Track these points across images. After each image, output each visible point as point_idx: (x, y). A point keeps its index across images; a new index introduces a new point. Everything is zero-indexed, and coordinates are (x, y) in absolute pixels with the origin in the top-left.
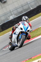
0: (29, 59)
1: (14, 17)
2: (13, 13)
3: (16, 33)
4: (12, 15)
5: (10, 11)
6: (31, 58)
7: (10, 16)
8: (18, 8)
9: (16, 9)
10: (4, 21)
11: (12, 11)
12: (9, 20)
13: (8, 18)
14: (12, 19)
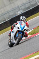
0: (36, 52)
1: (22, 12)
2: (20, 9)
3: (14, 32)
4: (20, 10)
5: (18, 6)
6: (38, 52)
7: (18, 11)
8: (26, 4)
9: (24, 5)
10: (12, 16)
11: (20, 7)
12: (17, 15)
13: (16, 13)
14: (20, 14)
